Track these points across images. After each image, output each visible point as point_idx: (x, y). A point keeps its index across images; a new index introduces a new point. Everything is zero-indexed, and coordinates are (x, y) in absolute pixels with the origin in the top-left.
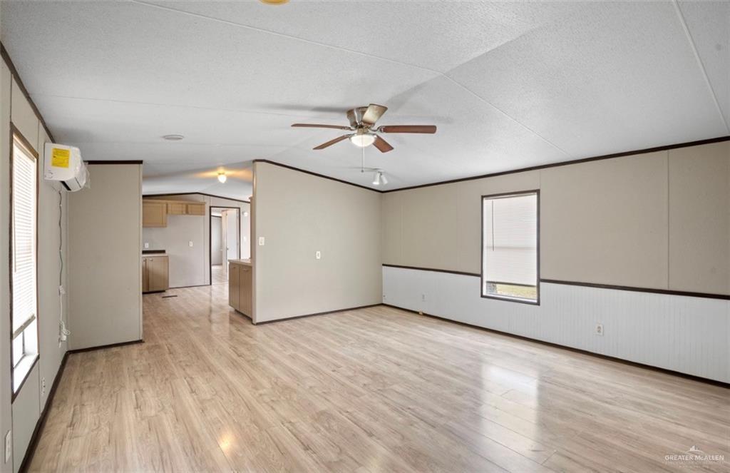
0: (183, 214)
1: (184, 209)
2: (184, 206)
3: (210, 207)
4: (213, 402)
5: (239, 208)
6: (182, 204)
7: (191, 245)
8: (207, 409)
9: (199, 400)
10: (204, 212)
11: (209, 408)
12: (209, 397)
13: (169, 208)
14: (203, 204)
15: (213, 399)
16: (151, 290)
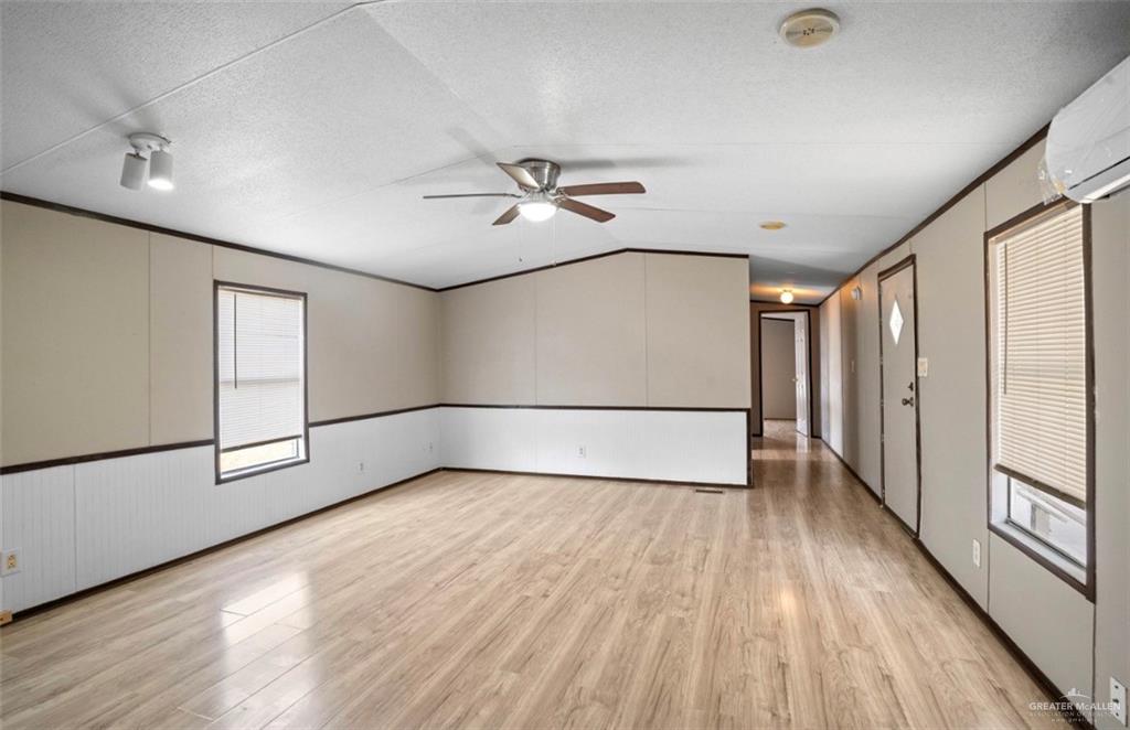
4: (757, 631)
8: (773, 623)
9: (778, 644)
11: (769, 623)
12: (760, 643)
15: (757, 635)
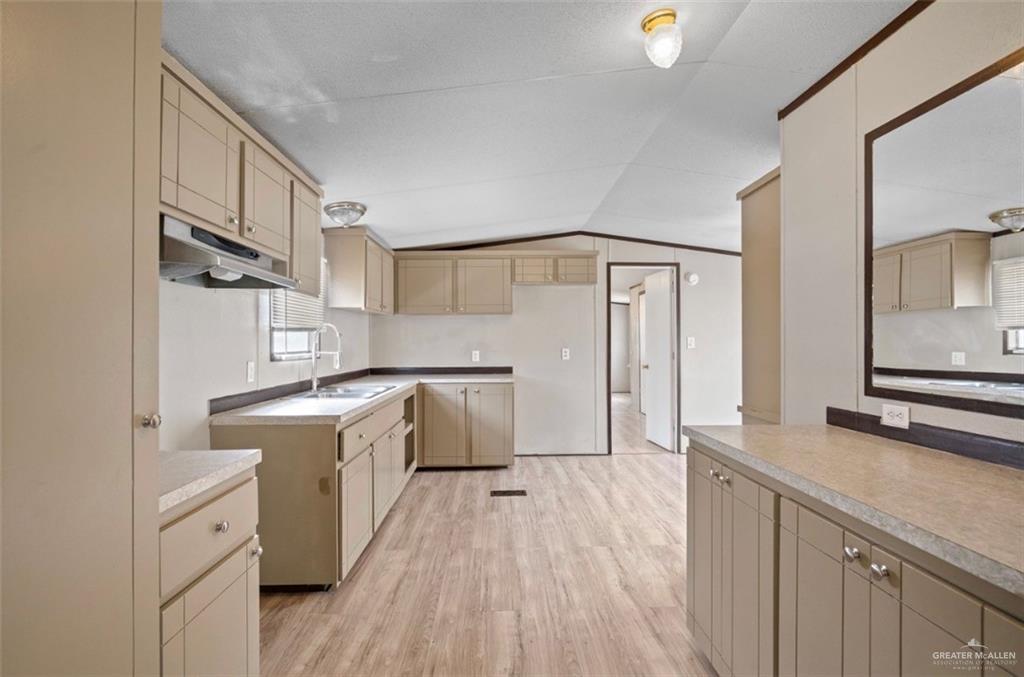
0: (546, 283)
1: (550, 271)
2: (550, 262)
3: (609, 265)
5: (677, 265)
6: (546, 257)
7: (567, 354)
10: (595, 274)
13: (518, 270)
14: (591, 257)
16: (475, 462)
